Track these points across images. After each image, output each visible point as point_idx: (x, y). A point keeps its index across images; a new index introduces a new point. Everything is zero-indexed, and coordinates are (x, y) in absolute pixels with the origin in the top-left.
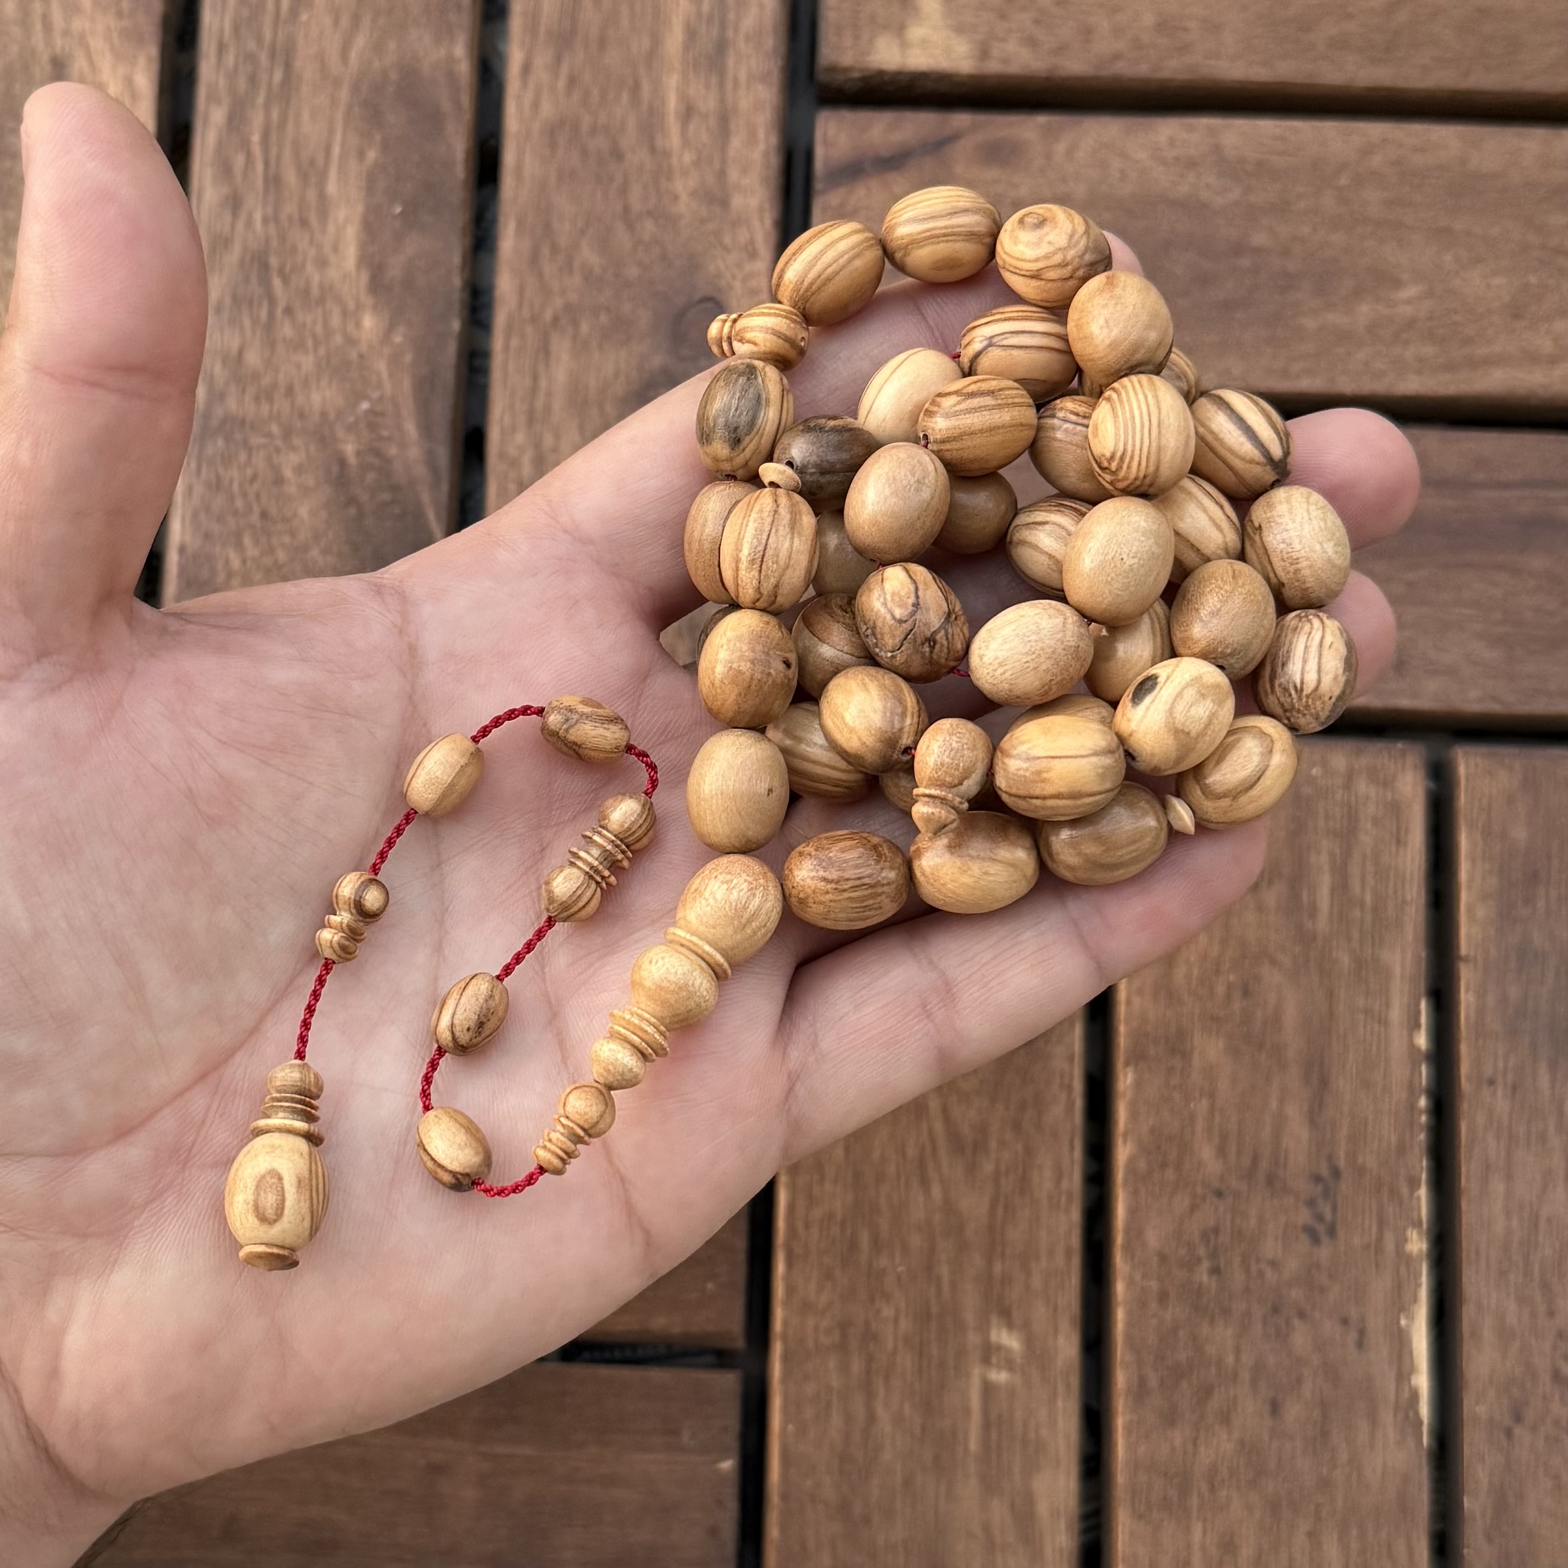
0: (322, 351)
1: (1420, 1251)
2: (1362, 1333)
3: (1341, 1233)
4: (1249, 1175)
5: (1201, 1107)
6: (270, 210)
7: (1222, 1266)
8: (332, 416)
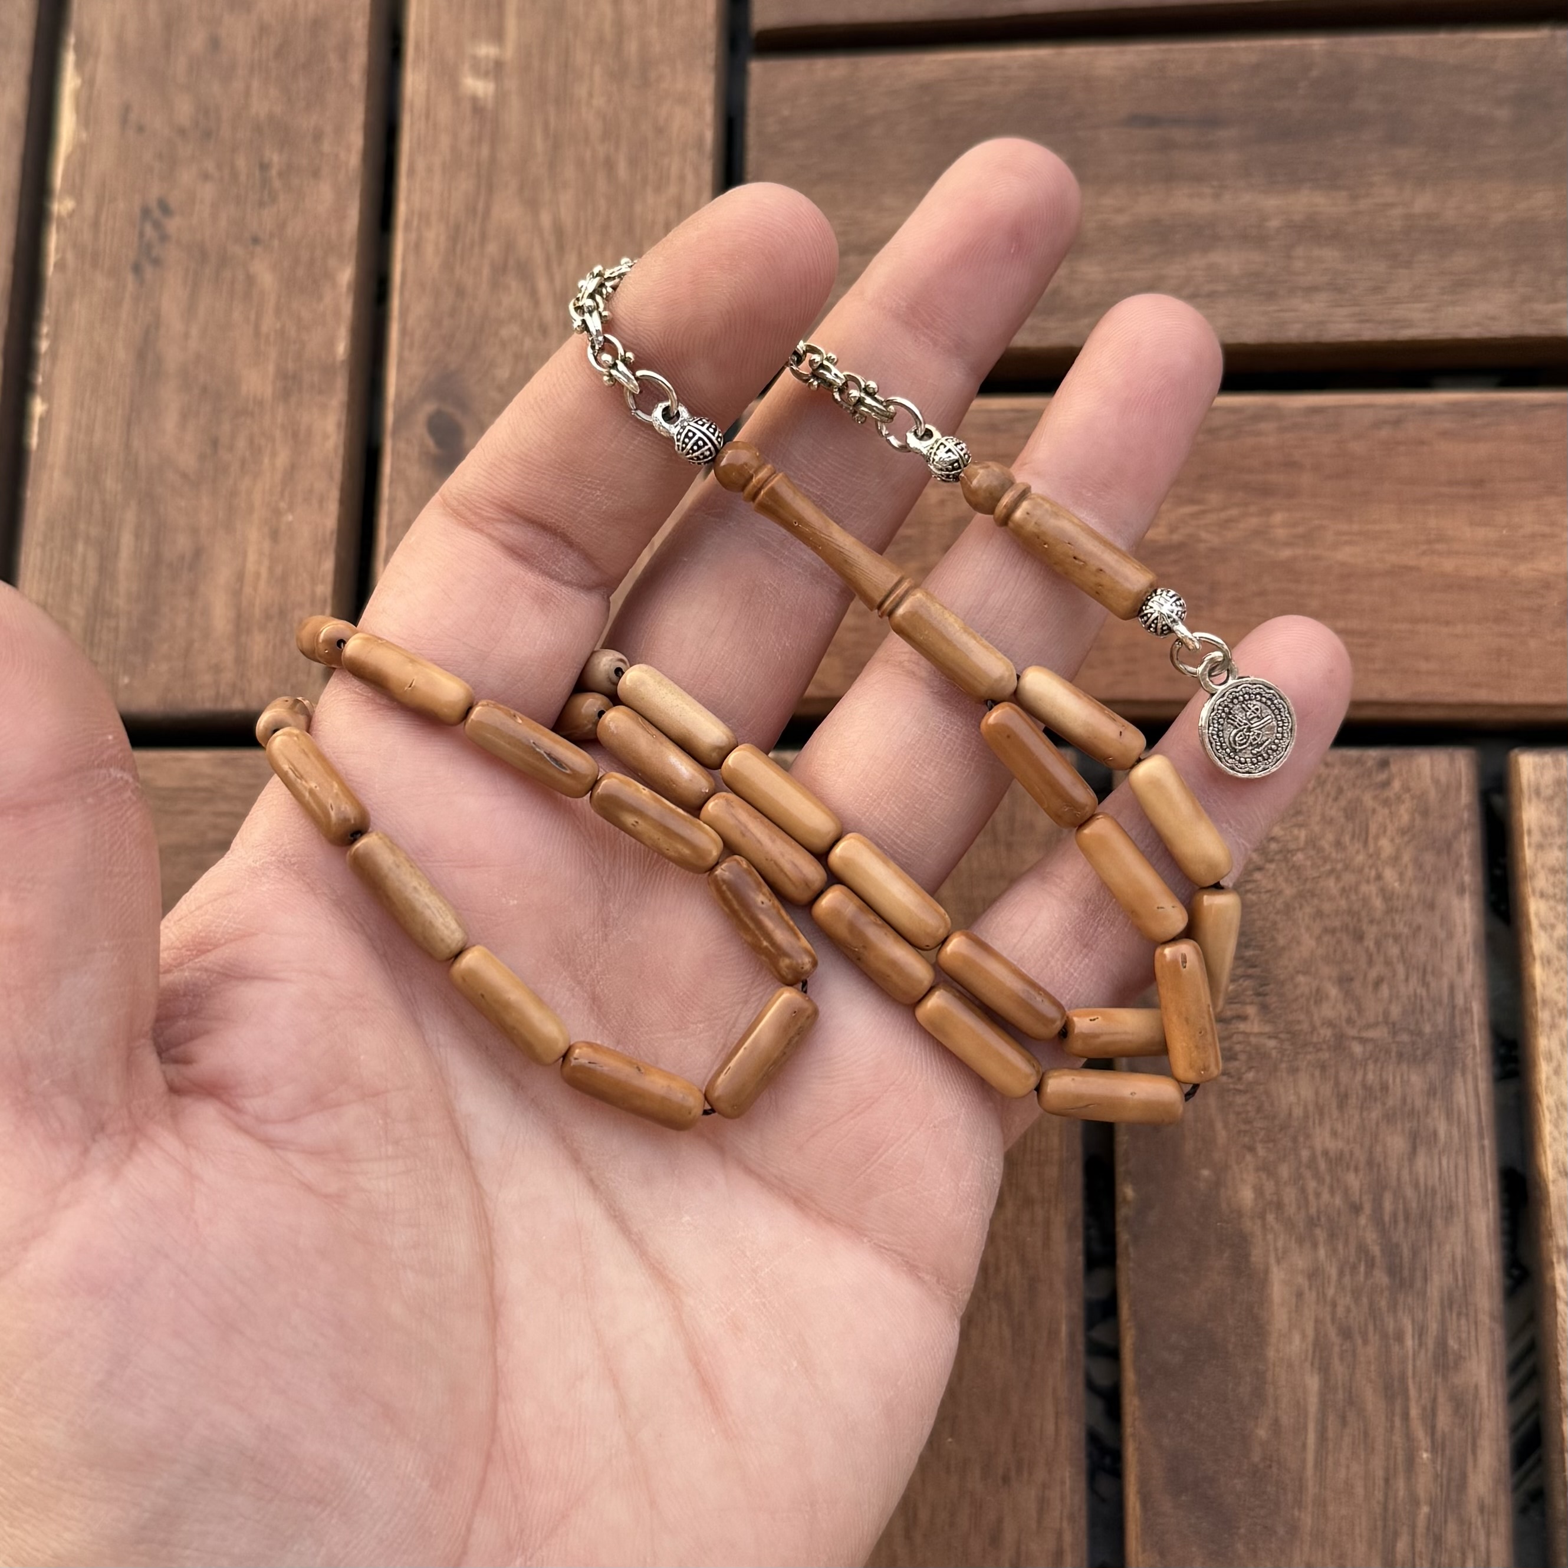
0: (1305, 1154)
1: (60, 202)
2: (124, 121)
3: (137, 210)
4: (224, 260)
5: (269, 323)
6: (1396, 1348)
7: (257, 173)
8: (1284, 1066)
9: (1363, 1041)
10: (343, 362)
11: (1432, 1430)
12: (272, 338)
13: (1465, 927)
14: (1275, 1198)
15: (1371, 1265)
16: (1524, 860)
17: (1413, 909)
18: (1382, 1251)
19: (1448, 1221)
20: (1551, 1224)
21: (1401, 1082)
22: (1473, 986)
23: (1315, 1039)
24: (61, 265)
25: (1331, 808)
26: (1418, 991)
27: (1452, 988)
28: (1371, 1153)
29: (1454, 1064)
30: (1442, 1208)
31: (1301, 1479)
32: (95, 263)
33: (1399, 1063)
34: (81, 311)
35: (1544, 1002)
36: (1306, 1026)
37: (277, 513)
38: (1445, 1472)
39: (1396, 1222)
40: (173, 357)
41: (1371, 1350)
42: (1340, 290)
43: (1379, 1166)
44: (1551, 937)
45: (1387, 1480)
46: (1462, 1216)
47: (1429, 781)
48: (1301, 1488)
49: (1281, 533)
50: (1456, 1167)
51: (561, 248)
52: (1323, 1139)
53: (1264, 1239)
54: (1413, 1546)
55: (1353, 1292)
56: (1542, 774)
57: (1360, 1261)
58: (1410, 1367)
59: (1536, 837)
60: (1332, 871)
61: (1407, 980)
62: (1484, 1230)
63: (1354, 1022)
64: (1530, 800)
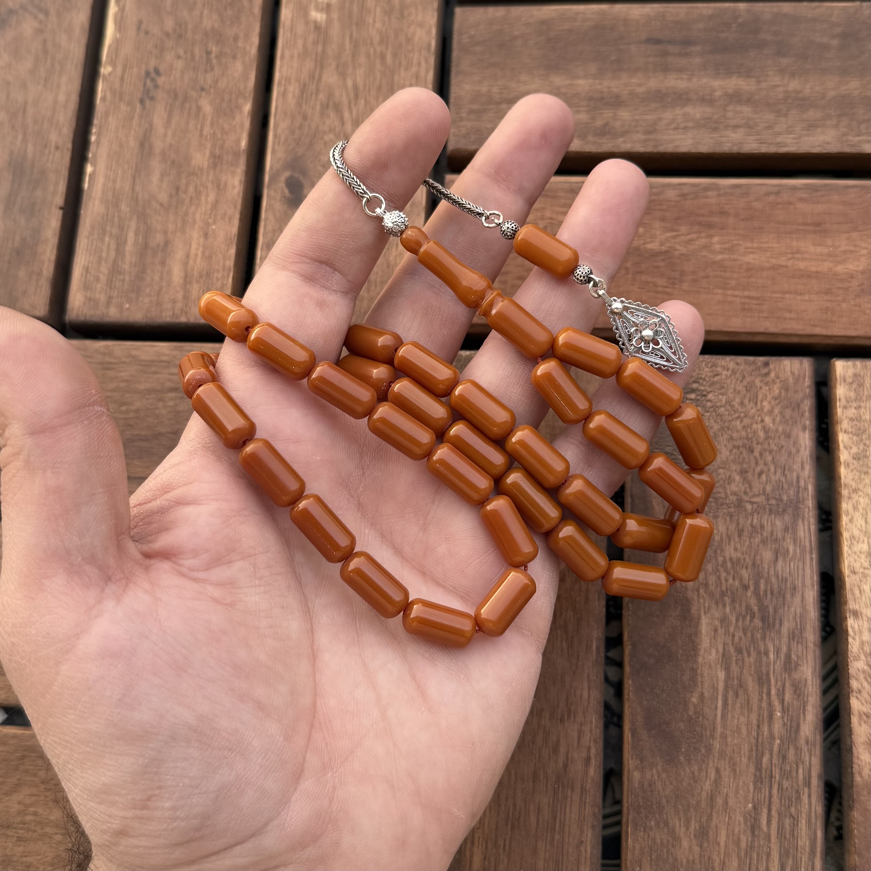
9: (752, 503)
10: (244, 150)
11: (782, 701)
12: (209, 138)
13: (806, 446)
14: (704, 581)
15: (753, 617)
16: (837, 414)
17: (779, 437)
18: (759, 610)
19: (793, 595)
20: (846, 597)
21: (771, 524)
22: (809, 477)
23: (727, 502)
24: (104, 99)
25: (739, 386)
26: (781, 479)
27: (798, 478)
28: (754, 559)
29: (798, 515)
30: (790, 588)
31: (714, 724)
32: (121, 99)
33: (770, 515)
34: (112, 122)
35: (845, 485)
36: (723, 495)
37: (208, 224)
38: (789, 723)
39: (766, 595)
40: (158, 145)
41: (752, 660)
42: (750, 127)
43: (758, 566)
44: (850, 453)
45: (758, 727)
46: (801, 593)
47: (789, 374)
48: (714, 729)
49: (717, 247)
50: (798, 568)
51: (357, 97)
52: (729, 551)
53: (699, 602)
54: (772, 761)
55: (743, 630)
56: (847, 371)
57: (747, 614)
58: (772, 669)
59: (843, 402)
60: (738, 417)
61: (775, 472)
62: (812, 600)
63: (748, 494)
64: (840, 384)
